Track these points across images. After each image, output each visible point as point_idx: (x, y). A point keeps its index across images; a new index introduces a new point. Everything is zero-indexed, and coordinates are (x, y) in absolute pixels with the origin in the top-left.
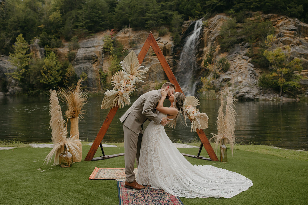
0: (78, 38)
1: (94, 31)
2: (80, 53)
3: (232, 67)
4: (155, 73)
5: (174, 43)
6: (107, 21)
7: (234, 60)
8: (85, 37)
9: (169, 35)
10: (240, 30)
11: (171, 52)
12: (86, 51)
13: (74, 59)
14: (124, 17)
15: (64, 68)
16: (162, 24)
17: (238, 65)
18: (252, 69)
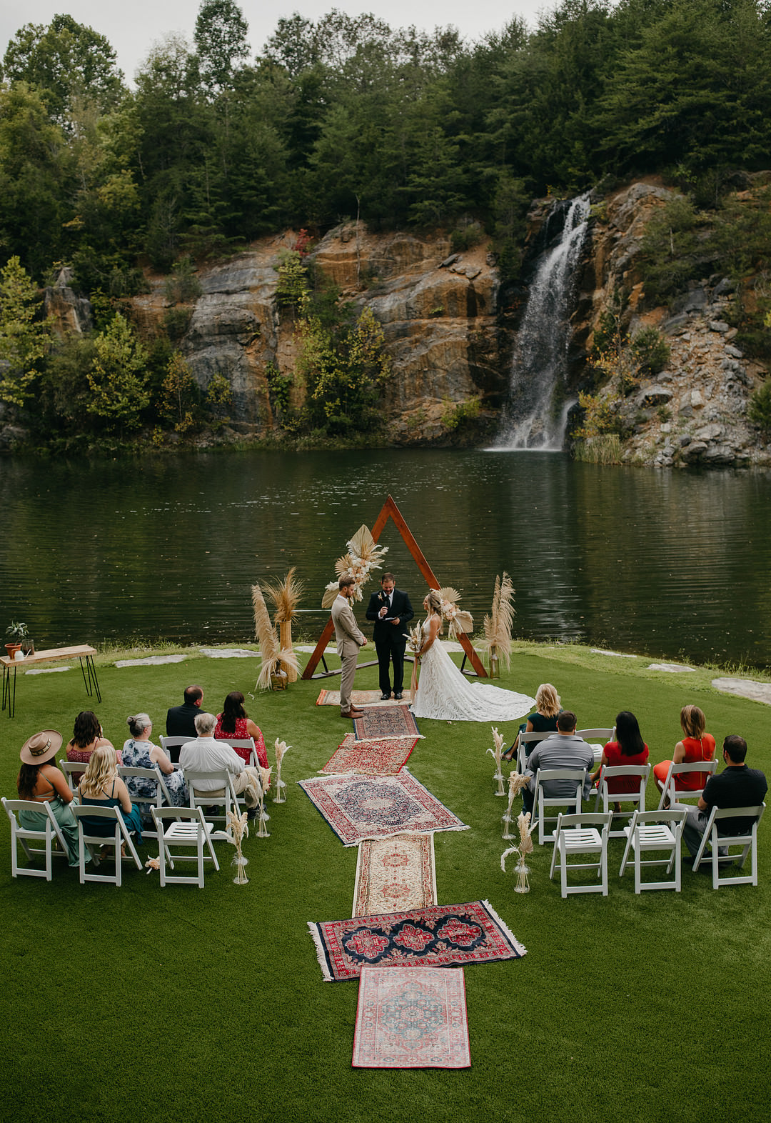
0: (193, 262)
1: (243, 237)
2: (205, 311)
3: (676, 359)
4: (441, 374)
5: (501, 275)
6: (285, 199)
7: (685, 333)
8: (215, 257)
9: (486, 246)
10: (706, 235)
11: (492, 304)
12: (223, 304)
13: (187, 330)
14: (338, 186)
15: (157, 363)
16: (462, 211)
17: (696, 350)
18: (736, 364)
